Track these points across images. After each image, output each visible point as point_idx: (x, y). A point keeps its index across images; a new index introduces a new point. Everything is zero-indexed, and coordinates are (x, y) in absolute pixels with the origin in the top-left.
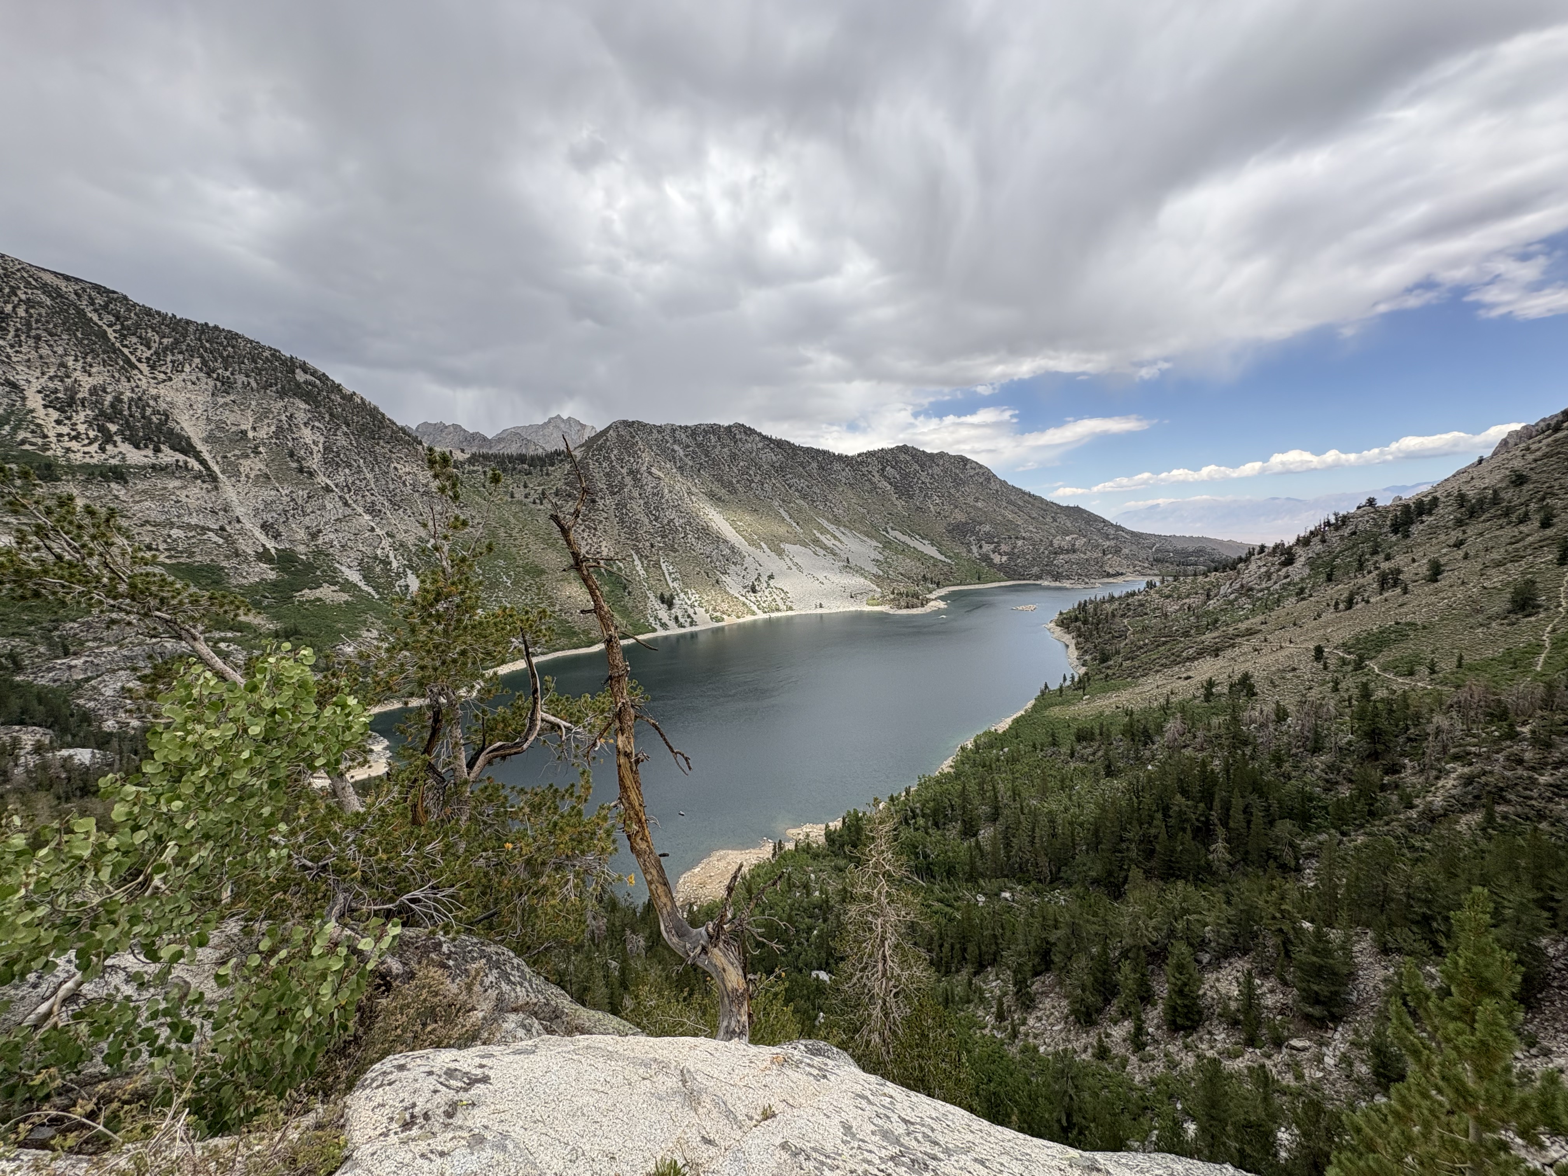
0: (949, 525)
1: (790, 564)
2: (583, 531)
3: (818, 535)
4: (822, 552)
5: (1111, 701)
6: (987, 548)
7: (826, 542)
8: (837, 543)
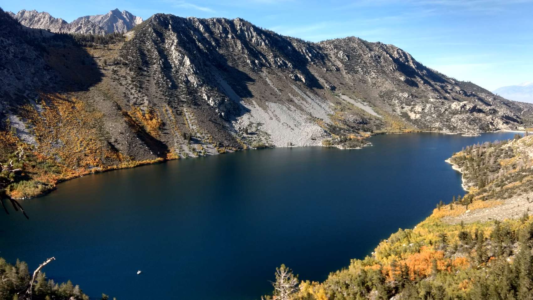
0: (381, 92)
1: (272, 115)
2: (132, 88)
3: (292, 97)
4: (293, 108)
5: (485, 214)
6: (407, 108)
7: (296, 101)
8: (304, 103)
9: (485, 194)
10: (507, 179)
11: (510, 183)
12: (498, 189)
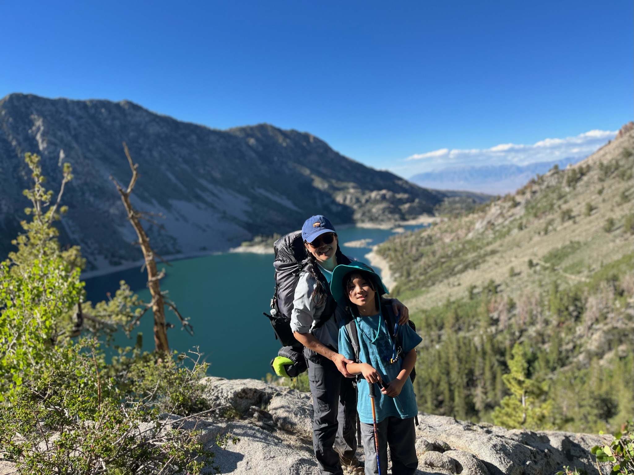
7: (206, 198)
8: (215, 198)
9: (411, 284)
10: (429, 266)
11: (432, 270)
12: (422, 278)
